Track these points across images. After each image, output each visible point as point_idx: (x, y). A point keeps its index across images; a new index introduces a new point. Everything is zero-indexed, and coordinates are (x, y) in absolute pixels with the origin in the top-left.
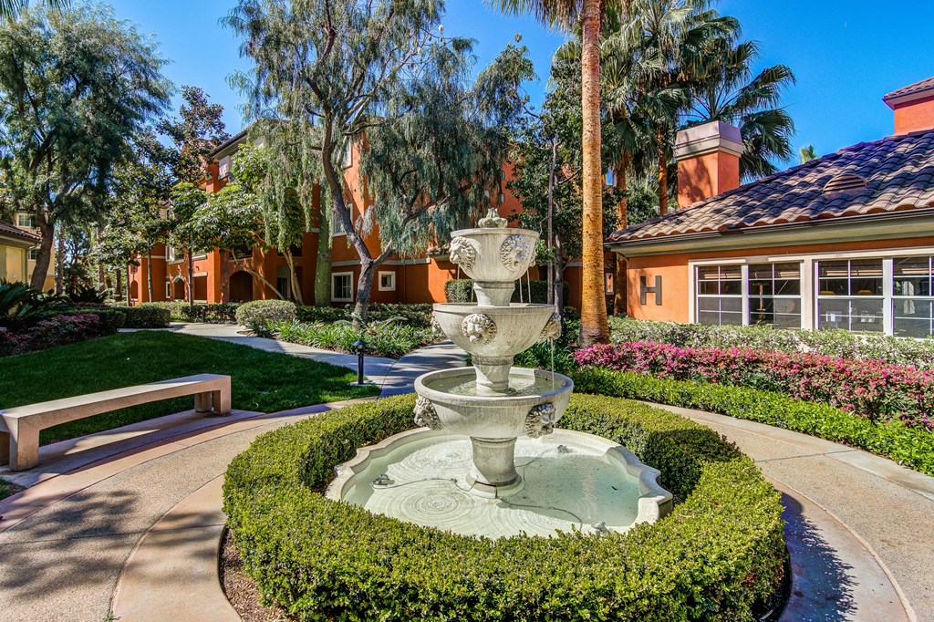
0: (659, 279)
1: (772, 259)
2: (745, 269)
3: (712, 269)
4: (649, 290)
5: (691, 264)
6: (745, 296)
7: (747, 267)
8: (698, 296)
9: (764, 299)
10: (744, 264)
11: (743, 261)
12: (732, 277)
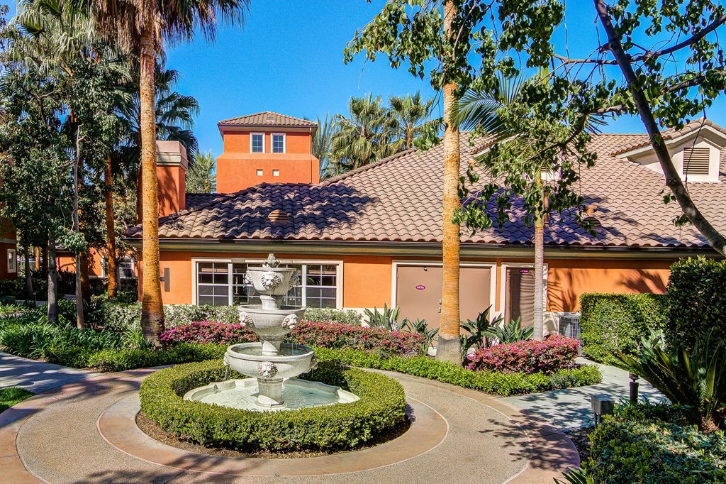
0: (167, 270)
1: (247, 261)
2: (230, 266)
3: (209, 265)
4: (161, 279)
5: (194, 261)
6: (230, 285)
7: (231, 265)
8: (198, 284)
9: (238, 287)
10: (230, 263)
11: (230, 261)
12: (221, 271)
